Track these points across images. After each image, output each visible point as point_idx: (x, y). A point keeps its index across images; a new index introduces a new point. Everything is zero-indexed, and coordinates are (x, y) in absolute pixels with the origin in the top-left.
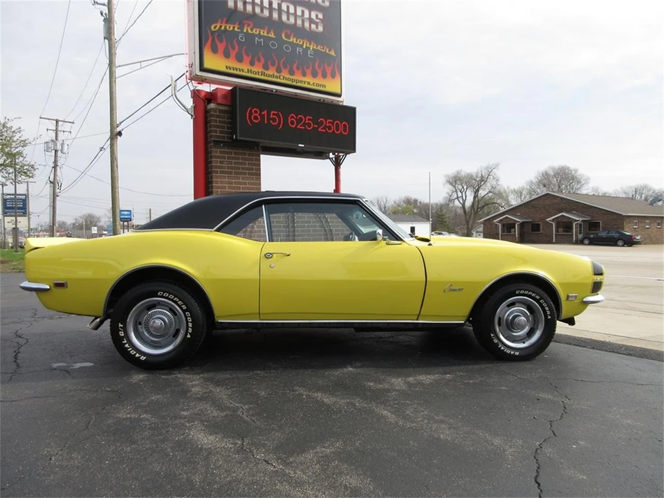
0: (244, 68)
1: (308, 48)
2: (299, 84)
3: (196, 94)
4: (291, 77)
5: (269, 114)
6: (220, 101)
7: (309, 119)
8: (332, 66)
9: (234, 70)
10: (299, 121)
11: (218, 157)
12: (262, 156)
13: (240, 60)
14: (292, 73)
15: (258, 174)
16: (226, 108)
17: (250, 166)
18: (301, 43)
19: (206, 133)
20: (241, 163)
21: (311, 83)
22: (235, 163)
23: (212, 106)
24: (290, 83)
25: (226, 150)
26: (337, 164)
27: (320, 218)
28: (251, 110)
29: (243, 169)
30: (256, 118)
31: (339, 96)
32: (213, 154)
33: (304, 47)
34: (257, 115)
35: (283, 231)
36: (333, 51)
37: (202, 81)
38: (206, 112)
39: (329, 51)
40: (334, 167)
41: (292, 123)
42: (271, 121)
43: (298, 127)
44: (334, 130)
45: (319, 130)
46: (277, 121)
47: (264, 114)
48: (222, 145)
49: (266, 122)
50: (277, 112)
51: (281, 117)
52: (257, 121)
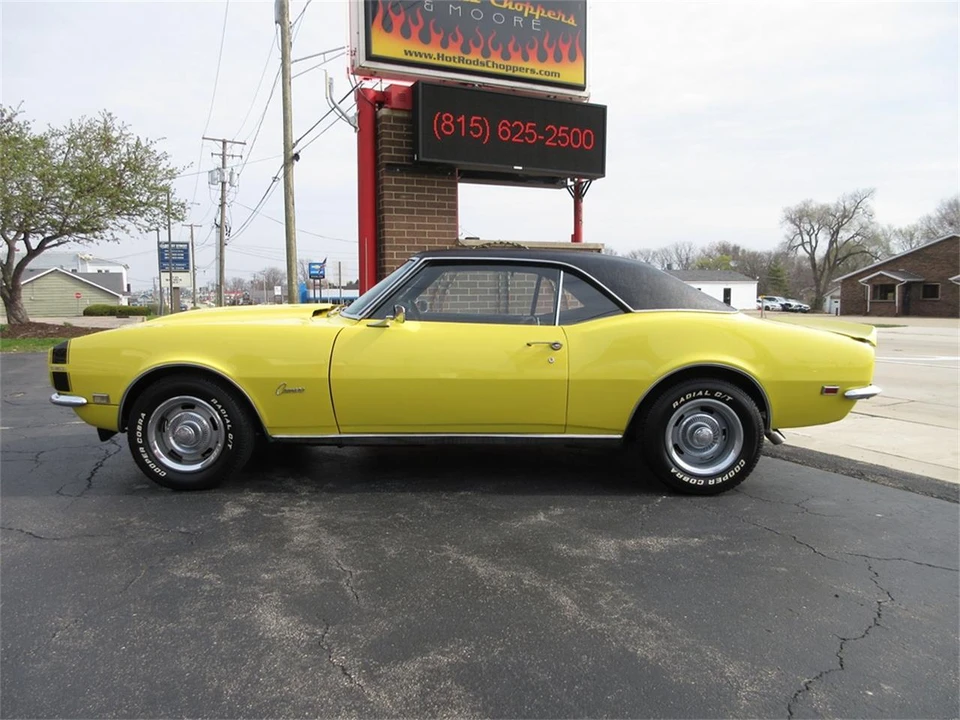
0: (432, 52)
1: (532, 17)
2: (518, 74)
3: (361, 95)
4: (506, 63)
5: (468, 121)
6: (395, 103)
7: (530, 128)
8: (571, 42)
9: (416, 56)
10: (513, 131)
11: (394, 189)
12: (460, 185)
13: (425, 39)
14: (506, 56)
15: (453, 212)
16: (406, 115)
18: (521, 9)
19: (376, 153)
20: (427, 197)
21: (537, 71)
22: (418, 197)
23: (384, 112)
24: (503, 72)
25: (405, 178)
26: (578, 195)
28: (440, 117)
29: (430, 205)
30: (448, 128)
31: (582, 88)
32: (385, 184)
33: (526, 15)
34: (449, 123)
35: (489, 298)
36: (572, 18)
37: (370, 74)
38: (376, 120)
39: (566, 19)
40: (572, 200)
41: (504, 133)
42: (471, 132)
43: (513, 139)
44: (570, 143)
45: (546, 143)
46: (481, 132)
47: (461, 122)
48: (398, 170)
49: (463, 134)
50: (480, 118)
51: (487, 125)
52: (450, 133)
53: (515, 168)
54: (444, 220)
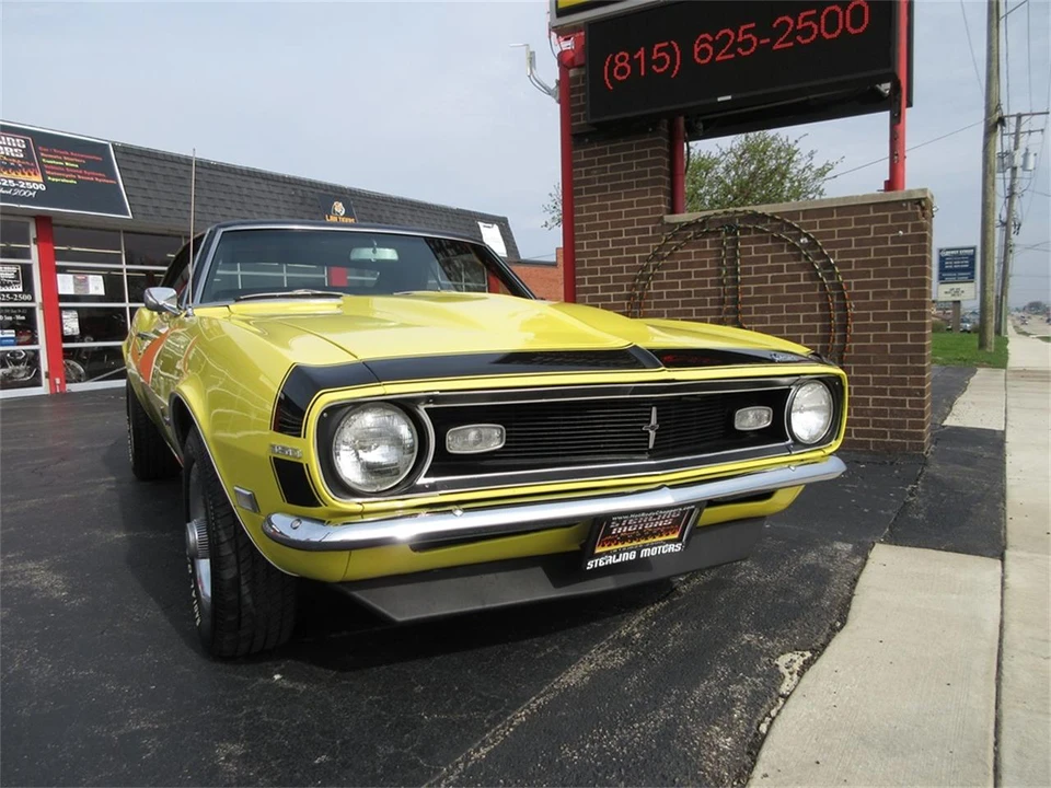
3: (560, 60)
5: (648, 54)
6: (578, 59)
10: (718, 45)
11: (584, 164)
17: (640, 169)
20: (623, 167)
22: (612, 168)
23: (571, 73)
25: (596, 148)
27: (806, 257)
28: (612, 60)
29: (627, 176)
30: (622, 71)
32: (573, 161)
34: (624, 64)
37: (567, 33)
41: (704, 53)
42: (654, 67)
43: (718, 58)
44: (820, 33)
45: (774, 48)
46: (668, 62)
47: (640, 57)
48: (587, 140)
49: (643, 74)
50: (666, 44)
51: (677, 49)
52: (624, 77)
53: (720, 99)
54: (645, 193)
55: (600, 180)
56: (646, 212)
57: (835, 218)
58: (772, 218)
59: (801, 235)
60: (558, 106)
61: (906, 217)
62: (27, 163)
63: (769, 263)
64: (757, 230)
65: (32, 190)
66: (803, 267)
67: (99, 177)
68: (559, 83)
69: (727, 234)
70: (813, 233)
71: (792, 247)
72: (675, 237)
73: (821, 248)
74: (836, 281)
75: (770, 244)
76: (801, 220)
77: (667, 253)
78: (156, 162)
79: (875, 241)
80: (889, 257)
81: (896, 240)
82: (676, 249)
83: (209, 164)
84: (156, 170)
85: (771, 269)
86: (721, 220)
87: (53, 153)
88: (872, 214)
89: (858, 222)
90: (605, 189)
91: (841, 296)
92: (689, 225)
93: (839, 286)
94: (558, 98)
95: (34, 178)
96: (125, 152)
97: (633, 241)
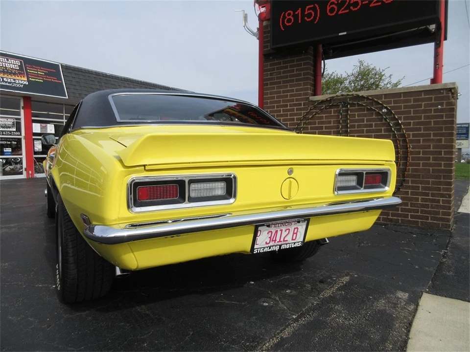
5: (303, 11)
10: (342, 4)
11: (269, 70)
17: (298, 72)
22: (284, 72)
23: (264, 24)
27: (385, 119)
29: (291, 76)
30: (289, 20)
34: (291, 17)
41: (332, 10)
42: (306, 18)
43: (340, 12)
45: (370, 6)
46: (313, 15)
47: (298, 13)
48: (271, 58)
49: (300, 22)
50: (312, 6)
51: (318, 8)
52: (290, 24)
53: (340, 34)
54: (300, 85)
55: (278, 78)
56: (300, 95)
57: (402, 98)
58: (367, 98)
59: (383, 107)
60: (258, 41)
61: (442, 98)
62: (20, 72)
63: (365, 123)
64: (359, 105)
65: (22, 84)
66: (384, 125)
67: (53, 79)
68: (258, 29)
69: (343, 107)
70: (389, 106)
71: (378, 114)
72: (315, 107)
73: (394, 114)
74: (402, 133)
75: (366, 112)
76: (383, 100)
77: (310, 116)
78: (81, 73)
79: (425, 111)
80: (432, 120)
81: (436, 111)
82: (315, 114)
83: (106, 75)
84: (82, 77)
85: (366, 126)
86: (339, 99)
87: (33, 68)
88: (423, 96)
89: (415, 101)
90: (280, 83)
91: (405, 141)
92: (322, 102)
93: (403, 136)
94: (258, 37)
95: (23, 79)
96: (66, 68)
97: (293, 110)
